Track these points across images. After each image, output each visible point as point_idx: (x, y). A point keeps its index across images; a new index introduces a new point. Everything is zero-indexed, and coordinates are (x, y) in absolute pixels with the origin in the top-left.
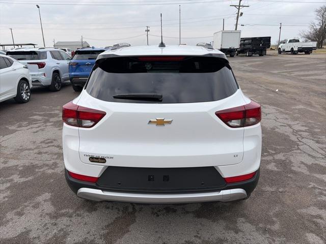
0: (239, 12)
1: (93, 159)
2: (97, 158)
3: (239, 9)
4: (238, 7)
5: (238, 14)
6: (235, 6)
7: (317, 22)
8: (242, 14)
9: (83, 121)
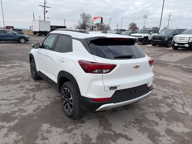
0: (45, 10)
1: (111, 88)
2: (113, 87)
3: (45, 8)
4: (44, 7)
5: (45, 11)
6: (42, 6)
7: (81, 21)
8: (47, 12)
9: (103, 70)
